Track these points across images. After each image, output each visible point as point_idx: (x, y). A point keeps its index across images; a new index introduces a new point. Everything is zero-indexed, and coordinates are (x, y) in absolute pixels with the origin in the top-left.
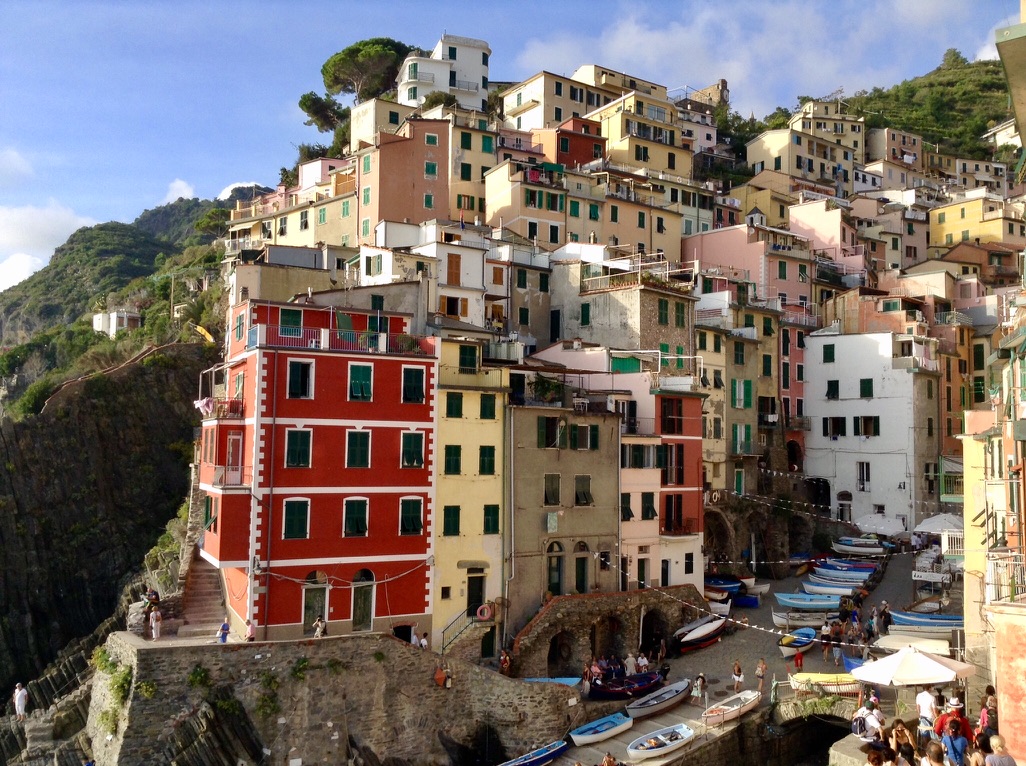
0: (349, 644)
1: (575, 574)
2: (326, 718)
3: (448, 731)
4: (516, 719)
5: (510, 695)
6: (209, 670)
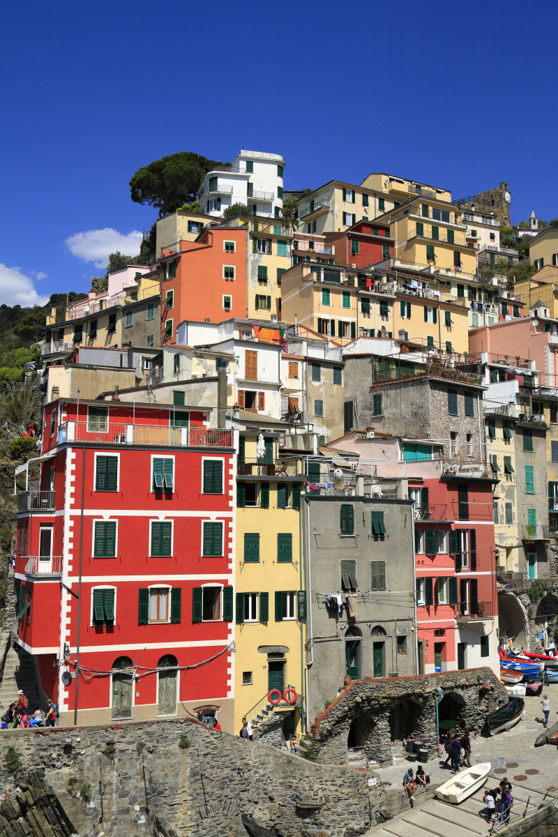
0: (154, 727)
1: (372, 657)
2: (131, 803)
3: (251, 815)
4: (318, 802)
5: (310, 778)
6: (21, 755)
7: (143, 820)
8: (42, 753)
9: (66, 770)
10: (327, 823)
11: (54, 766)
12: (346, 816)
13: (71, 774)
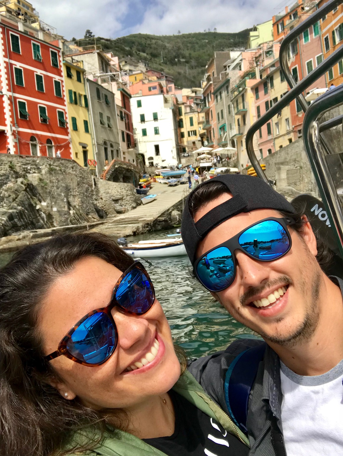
1: (111, 156)
2: (61, 192)
3: (96, 204)
4: (121, 197)
5: (117, 188)
6: (16, 166)
7: (65, 200)
8: (24, 166)
9: (35, 174)
10: (125, 205)
11: (29, 173)
12: (130, 202)
13: (38, 176)
